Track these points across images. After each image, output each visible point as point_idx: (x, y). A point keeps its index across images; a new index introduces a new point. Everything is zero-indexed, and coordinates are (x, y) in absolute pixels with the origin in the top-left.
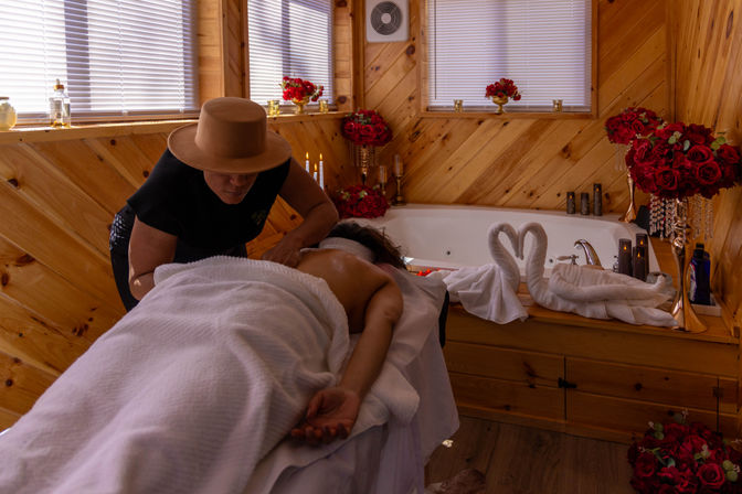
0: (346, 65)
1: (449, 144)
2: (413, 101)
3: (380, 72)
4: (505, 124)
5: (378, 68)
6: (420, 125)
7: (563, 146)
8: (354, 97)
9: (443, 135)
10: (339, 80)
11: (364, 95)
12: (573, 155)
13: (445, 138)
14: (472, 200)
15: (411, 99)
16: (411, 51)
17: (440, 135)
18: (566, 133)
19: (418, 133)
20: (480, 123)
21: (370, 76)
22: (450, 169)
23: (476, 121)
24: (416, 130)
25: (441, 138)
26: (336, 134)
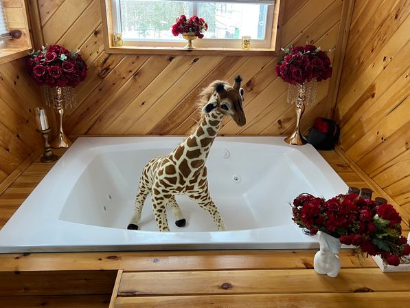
1: (141, 80)
2: (99, 36)
4: (195, 61)
6: (109, 61)
8: (30, 31)
9: (134, 72)
11: (42, 28)
12: (255, 89)
14: (165, 131)
15: (96, 33)
17: (131, 71)
19: (107, 69)
20: (171, 59)
21: (45, 5)
22: (143, 104)
23: (167, 57)
24: (105, 66)
25: (132, 73)
26: (18, 77)
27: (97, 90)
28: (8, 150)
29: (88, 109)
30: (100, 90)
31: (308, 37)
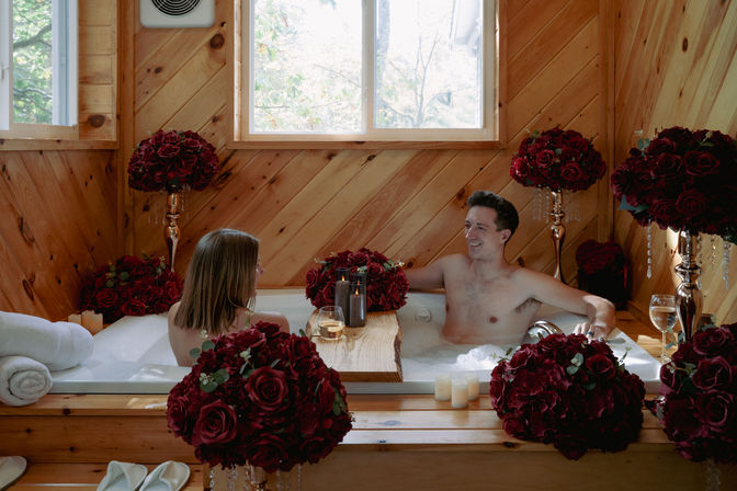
0: (106, 62)
1: (280, 191)
2: (219, 123)
3: (163, 75)
4: (370, 159)
5: (158, 70)
6: (231, 162)
7: (458, 189)
8: (118, 117)
9: (269, 178)
10: (90, 88)
11: (134, 114)
13: (272, 182)
15: (215, 120)
16: (218, 42)
17: (264, 177)
18: (462, 173)
19: (228, 175)
20: (330, 156)
21: (144, 82)
22: (282, 230)
23: (324, 154)
24: (224, 170)
25: (266, 181)
26: (91, 177)
27: (208, 209)
28: (59, 282)
29: (189, 241)
30: (213, 208)
31: (550, 119)
